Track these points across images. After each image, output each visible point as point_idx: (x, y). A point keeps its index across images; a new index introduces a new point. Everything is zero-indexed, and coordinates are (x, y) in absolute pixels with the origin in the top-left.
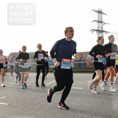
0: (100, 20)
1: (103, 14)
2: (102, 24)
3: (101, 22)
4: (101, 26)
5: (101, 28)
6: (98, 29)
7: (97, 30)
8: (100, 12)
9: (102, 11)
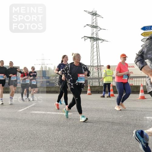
0: (94, 25)
1: (98, 16)
2: (97, 30)
3: (96, 27)
4: (95, 33)
5: (96, 35)
6: (92, 36)
7: (90, 38)
8: (94, 14)
9: (97, 13)
